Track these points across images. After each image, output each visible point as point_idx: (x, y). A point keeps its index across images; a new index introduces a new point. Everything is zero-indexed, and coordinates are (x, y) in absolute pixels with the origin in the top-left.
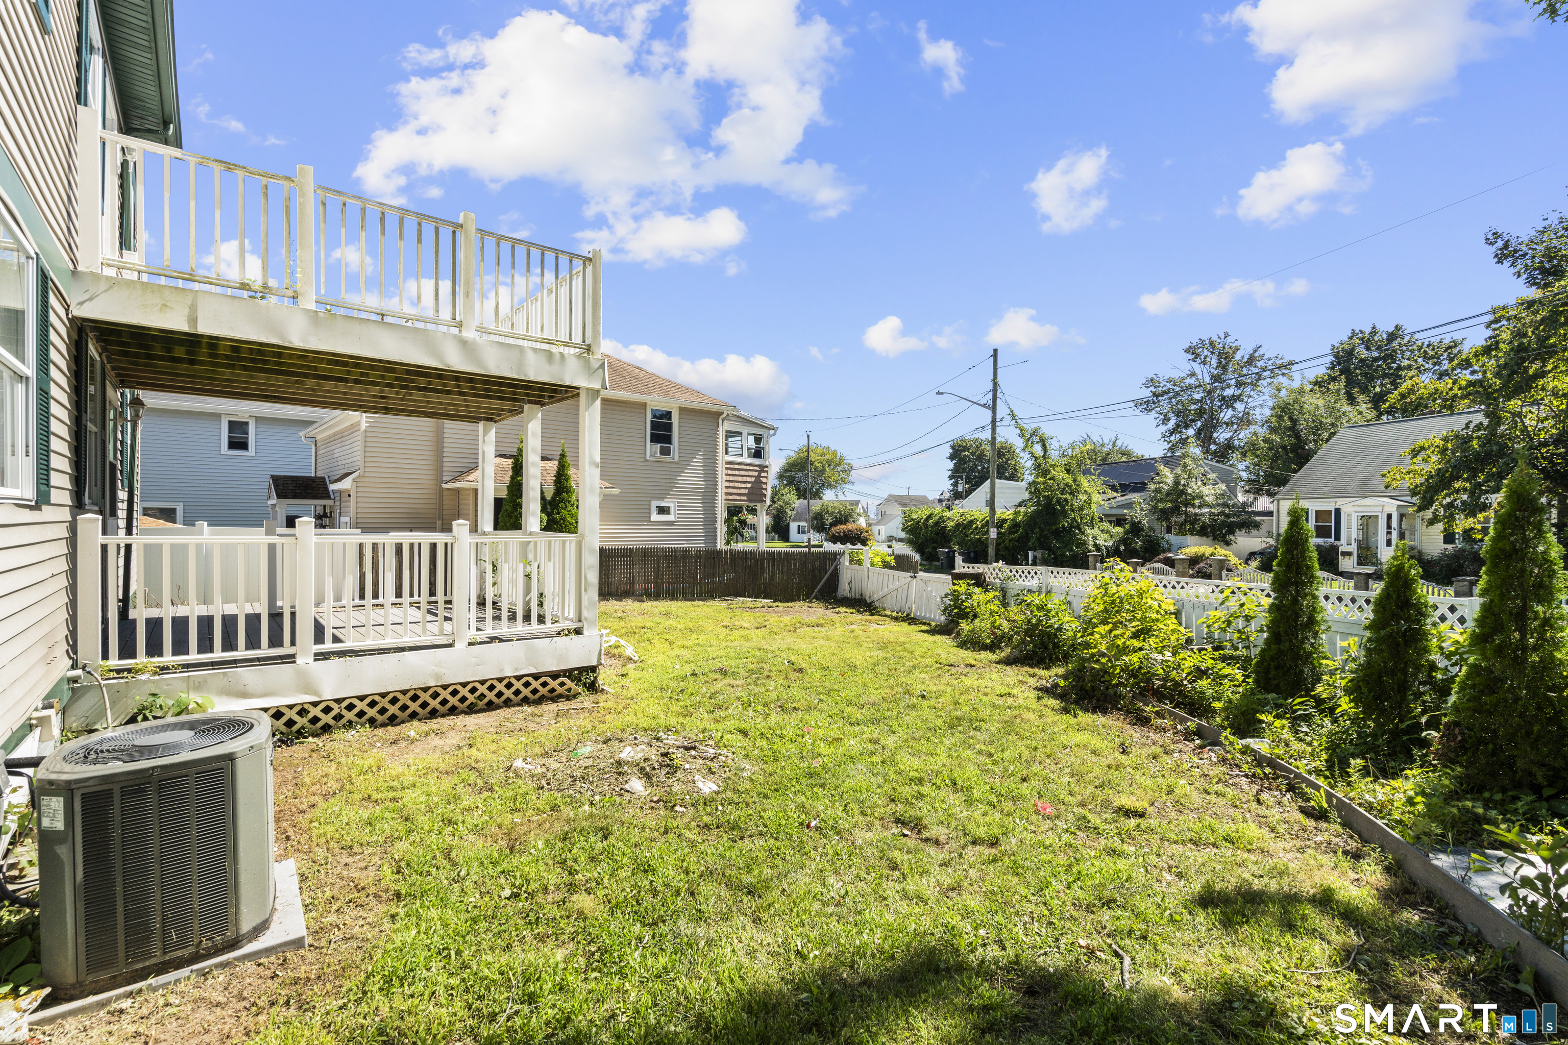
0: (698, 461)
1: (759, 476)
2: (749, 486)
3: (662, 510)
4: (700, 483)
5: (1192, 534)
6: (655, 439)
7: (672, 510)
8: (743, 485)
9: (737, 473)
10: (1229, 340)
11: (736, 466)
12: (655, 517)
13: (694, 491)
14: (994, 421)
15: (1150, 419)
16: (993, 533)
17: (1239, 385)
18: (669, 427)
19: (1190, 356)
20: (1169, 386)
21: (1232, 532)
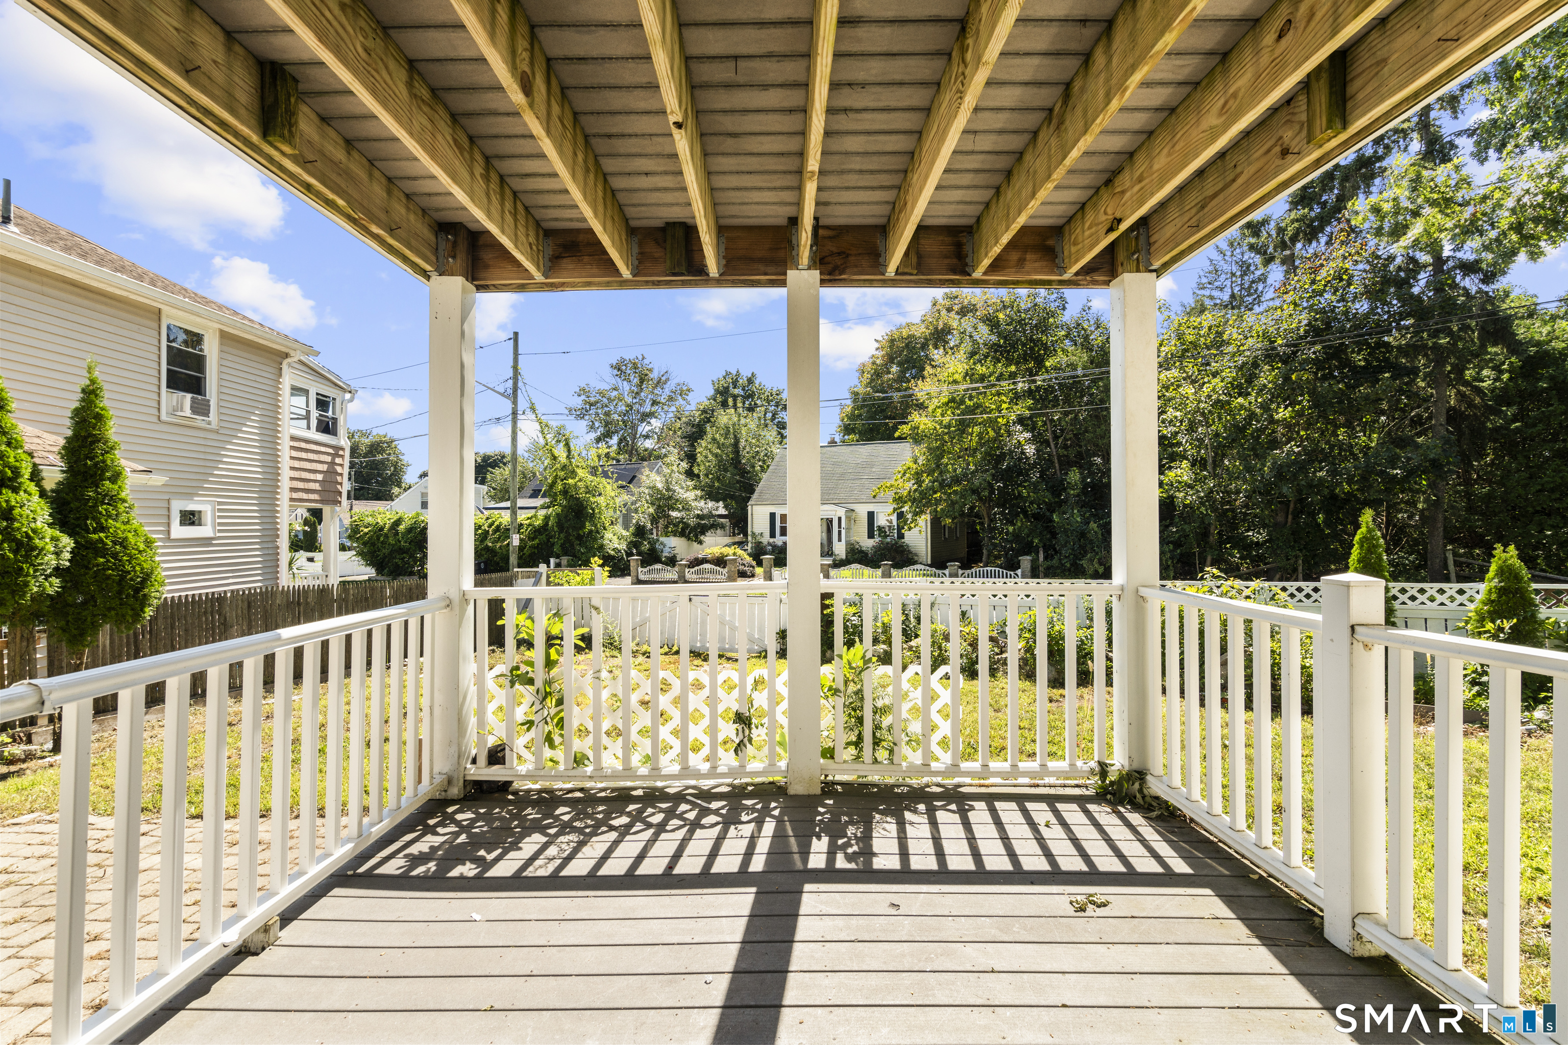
0: (251, 430)
1: (333, 463)
2: (320, 477)
3: (190, 518)
4: (255, 471)
5: (675, 535)
6: (176, 382)
7: (208, 518)
8: (312, 476)
9: (304, 455)
10: (646, 361)
11: (303, 445)
12: (179, 531)
13: (245, 484)
14: (515, 413)
15: (583, 424)
16: (516, 540)
17: (654, 403)
18: (199, 362)
19: (616, 372)
20: (598, 397)
21: (703, 533)
